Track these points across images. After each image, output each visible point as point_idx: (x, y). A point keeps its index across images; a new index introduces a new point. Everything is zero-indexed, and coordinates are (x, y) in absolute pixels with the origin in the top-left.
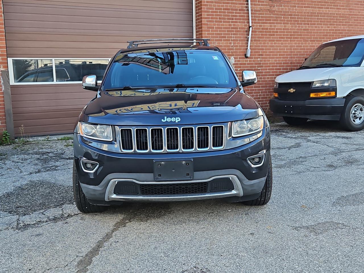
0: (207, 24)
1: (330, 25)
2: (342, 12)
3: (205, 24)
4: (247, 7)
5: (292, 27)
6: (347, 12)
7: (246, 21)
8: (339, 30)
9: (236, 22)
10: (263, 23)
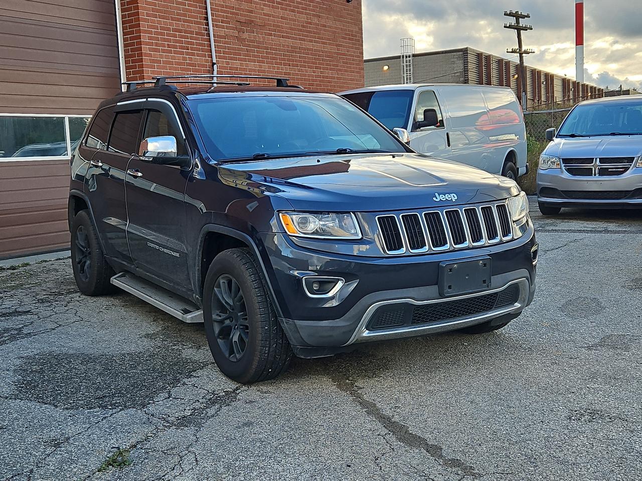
0: (150, 55)
1: (316, 68)
2: (328, 48)
3: (146, 55)
4: (208, 30)
5: (269, 67)
6: (334, 49)
7: (207, 53)
8: (327, 77)
9: (193, 54)
10: (231, 59)
